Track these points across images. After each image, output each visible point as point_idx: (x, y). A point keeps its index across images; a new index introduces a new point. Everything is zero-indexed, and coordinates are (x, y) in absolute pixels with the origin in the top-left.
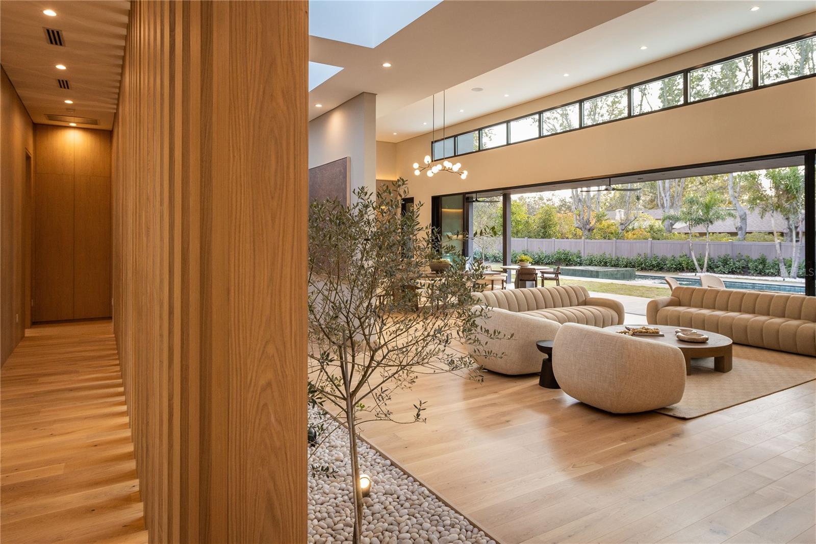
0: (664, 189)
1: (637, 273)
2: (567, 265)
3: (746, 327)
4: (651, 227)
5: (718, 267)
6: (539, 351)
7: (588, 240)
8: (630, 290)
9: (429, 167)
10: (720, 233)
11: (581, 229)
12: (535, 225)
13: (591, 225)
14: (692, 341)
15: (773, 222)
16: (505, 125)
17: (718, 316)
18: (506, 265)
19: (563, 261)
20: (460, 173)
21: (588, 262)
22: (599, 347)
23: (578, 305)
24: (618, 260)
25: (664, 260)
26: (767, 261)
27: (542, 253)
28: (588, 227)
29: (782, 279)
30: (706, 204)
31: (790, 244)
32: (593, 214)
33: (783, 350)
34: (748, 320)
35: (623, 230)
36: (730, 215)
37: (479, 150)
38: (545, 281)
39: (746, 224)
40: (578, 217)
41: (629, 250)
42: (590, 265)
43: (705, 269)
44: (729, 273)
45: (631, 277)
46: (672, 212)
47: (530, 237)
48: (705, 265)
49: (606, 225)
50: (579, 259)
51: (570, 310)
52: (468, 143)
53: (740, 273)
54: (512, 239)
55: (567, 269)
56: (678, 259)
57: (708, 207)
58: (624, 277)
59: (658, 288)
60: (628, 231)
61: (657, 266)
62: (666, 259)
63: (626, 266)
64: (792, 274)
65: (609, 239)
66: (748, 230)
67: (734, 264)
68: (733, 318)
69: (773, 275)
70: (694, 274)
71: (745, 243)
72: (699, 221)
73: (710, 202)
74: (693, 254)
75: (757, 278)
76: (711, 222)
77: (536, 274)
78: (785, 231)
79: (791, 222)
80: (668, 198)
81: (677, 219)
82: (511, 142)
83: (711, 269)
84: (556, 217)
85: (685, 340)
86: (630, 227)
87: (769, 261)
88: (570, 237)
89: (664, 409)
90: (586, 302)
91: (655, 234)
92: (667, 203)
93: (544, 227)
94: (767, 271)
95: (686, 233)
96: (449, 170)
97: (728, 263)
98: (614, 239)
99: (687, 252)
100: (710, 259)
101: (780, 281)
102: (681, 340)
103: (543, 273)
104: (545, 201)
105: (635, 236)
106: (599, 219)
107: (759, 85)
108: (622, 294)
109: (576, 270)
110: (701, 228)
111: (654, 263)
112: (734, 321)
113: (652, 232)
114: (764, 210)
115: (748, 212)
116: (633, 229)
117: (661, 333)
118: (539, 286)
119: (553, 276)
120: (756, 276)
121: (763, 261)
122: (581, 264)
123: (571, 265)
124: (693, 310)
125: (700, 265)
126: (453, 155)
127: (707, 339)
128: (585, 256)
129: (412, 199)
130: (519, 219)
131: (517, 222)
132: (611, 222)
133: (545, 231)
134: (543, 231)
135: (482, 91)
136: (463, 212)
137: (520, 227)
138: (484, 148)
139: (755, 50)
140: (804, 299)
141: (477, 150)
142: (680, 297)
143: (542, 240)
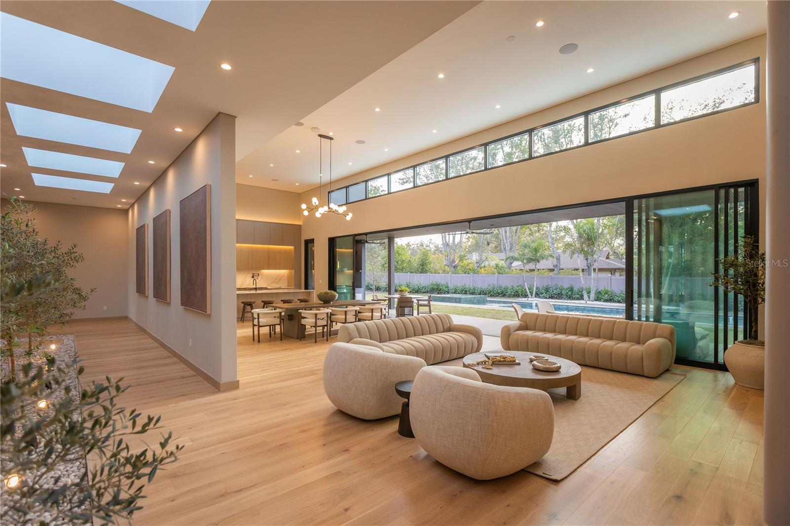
0: (506, 238)
1: (489, 299)
2: (438, 293)
3: (585, 349)
4: (497, 266)
5: (542, 294)
6: (397, 395)
7: (453, 275)
8: (484, 313)
9: (317, 208)
10: (543, 269)
11: (448, 266)
12: (415, 263)
13: (456, 263)
14: (547, 370)
15: (579, 261)
16: (386, 178)
17: (560, 340)
18: (391, 294)
19: (436, 290)
20: (345, 214)
21: (453, 291)
22: (462, 403)
23: (443, 332)
24: (474, 289)
25: (506, 289)
26: (574, 289)
27: (420, 284)
28: (453, 265)
29: (585, 302)
30: (535, 248)
31: (588, 277)
32: (457, 255)
33: (615, 370)
34: (585, 343)
35: (478, 267)
36: (551, 256)
37: (366, 199)
38: (420, 307)
39: (560, 263)
40: (446, 258)
41: (483, 282)
42: (454, 293)
43: (534, 295)
44: (549, 298)
45: (484, 302)
46: (511, 254)
47: (412, 273)
48: (534, 293)
49: (466, 263)
50: (447, 289)
51: (435, 337)
52: (357, 193)
53: (556, 298)
54: (395, 274)
55: (439, 297)
56: (516, 288)
57: (536, 250)
58: (479, 302)
59: (504, 311)
60: (481, 268)
61: (502, 293)
62: (508, 288)
63: (480, 294)
64: (591, 298)
65: (468, 274)
66: (561, 267)
67: (553, 291)
68: (573, 342)
69: (578, 299)
70: (526, 299)
71: (559, 276)
72: (530, 260)
73: (538, 246)
74: (526, 284)
75: (568, 301)
76: (538, 261)
77: (413, 302)
78: (585, 268)
79: (589, 262)
80: (508, 243)
81: (516, 259)
82: (392, 191)
83: (538, 295)
84: (432, 257)
85: (540, 369)
86: (483, 265)
87: (575, 289)
88: (441, 272)
90: (450, 329)
91: (499, 270)
92: (508, 248)
93: (422, 265)
94: (574, 296)
95: (520, 270)
96: (336, 212)
97: (549, 290)
98: (472, 273)
99: (522, 283)
100: (537, 288)
101: (584, 304)
102: (536, 370)
103: (418, 300)
104: (425, 247)
105: (486, 271)
106: (461, 258)
107: (589, 142)
108: (478, 317)
109: (444, 297)
110: (531, 266)
111: (499, 291)
112: (574, 344)
113: (498, 269)
114: (573, 253)
115: (562, 255)
116: (485, 267)
117: (517, 361)
118: (415, 312)
119: (426, 303)
120: (567, 300)
121: (571, 290)
122: (448, 293)
123: (441, 293)
124: (539, 334)
125: (530, 292)
126: (345, 203)
127: (560, 367)
128: (451, 286)
129: (312, 241)
130: (404, 259)
131: (403, 261)
132: (470, 261)
133: (423, 268)
134: (421, 268)
135: (365, 144)
136: (356, 252)
137: (405, 265)
138: (370, 196)
139: (586, 111)
140: (628, 323)
141: (364, 198)
142: (527, 322)
143: (420, 274)
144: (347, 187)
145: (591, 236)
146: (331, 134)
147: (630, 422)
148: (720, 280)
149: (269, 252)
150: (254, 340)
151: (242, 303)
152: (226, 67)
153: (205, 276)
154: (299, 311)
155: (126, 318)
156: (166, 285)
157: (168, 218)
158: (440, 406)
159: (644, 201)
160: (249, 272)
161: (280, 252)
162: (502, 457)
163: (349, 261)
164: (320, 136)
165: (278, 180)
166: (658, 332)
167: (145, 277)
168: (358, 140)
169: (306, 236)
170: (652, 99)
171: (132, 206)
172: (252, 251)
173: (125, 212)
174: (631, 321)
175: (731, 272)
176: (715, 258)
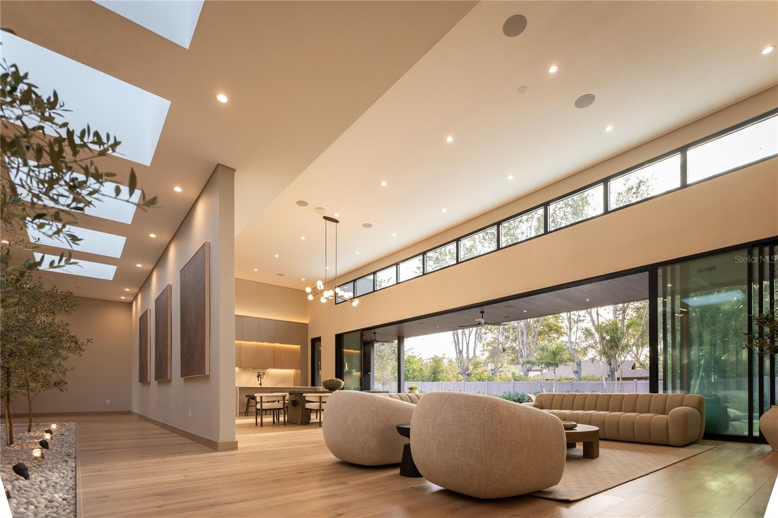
3: (604, 421)
6: (400, 435)
7: (467, 382)
9: (322, 292)
11: (462, 374)
12: (427, 373)
13: (469, 371)
15: (601, 365)
16: (394, 268)
18: (400, 392)
22: (463, 412)
25: (523, 396)
28: (467, 372)
30: (554, 351)
31: (612, 382)
33: (638, 441)
34: (605, 416)
35: (493, 374)
37: (374, 291)
39: (581, 369)
40: (460, 366)
47: (423, 381)
49: (480, 371)
52: (364, 286)
57: (555, 354)
60: (496, 376)
65: (483, 381)
68: (592, 415)
71: (580, 382)
72: (548, 364)
73: (556, 349)
76: (557, 367)
79: (612, 367)
80: (526, 349)
81: (533, 364)
82: (400, 281)
86: (498, 373)
88: (454, 380)
89: (540, 492)
91: (516, 377)
92: (525, 354)
93: (434, 373)
96: (342, 297)
98: (487, 381)
99: (540, 390)
105: (502, 379)
106: (476, 366)
107: (609, 210)
112: (593, 417)
113: (514, 375)
126: (353, 297)
127: (576, 426)
129: (318, 340)
130: (415, 368)
131: (414, 370)
132: (484, 369)
133: (435, 375)
134: (433, 376)
135: (372, 227)
136: (364, 354)
137: (416, 374)
138: (378, 288)
139: (605, 178)
140: (652, 395)
141: (372, 291)
142: (543, 404)
143: (432, 382)
144: (354, 281)
145: (614, 337)
146: (336, 216)
147: (652, 471)
148: (754, 341)
149: (275, 350)
150: (257, 424)
151: (246, 396)
152: (222, 98)
153: (204, 336)
154: (303, 395)
155: (129, 413)
156: (167, 361)
157: (169, 295)
158: (440, 419)
159: (669, 268)
160: (254, 371)
161: (286, 350)
162: (507, 469)
163: (357, 361)
164: (325, 218)
165: (283, 275)
166: (685, 402)
167: (147, 365)
168: (365, 223)
169: (313, 335)
170: (677, 158)
171: (136, 297)
172: (258, 349)
173: (129, 305)
174: (655, 394)
175: (767, 330)
176: (749, 314)
